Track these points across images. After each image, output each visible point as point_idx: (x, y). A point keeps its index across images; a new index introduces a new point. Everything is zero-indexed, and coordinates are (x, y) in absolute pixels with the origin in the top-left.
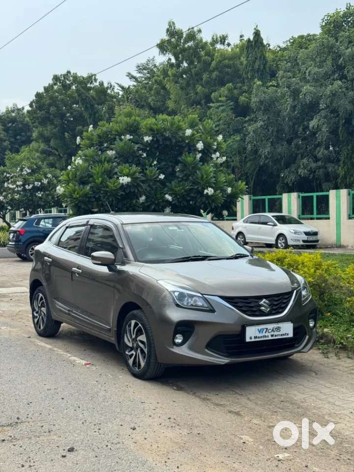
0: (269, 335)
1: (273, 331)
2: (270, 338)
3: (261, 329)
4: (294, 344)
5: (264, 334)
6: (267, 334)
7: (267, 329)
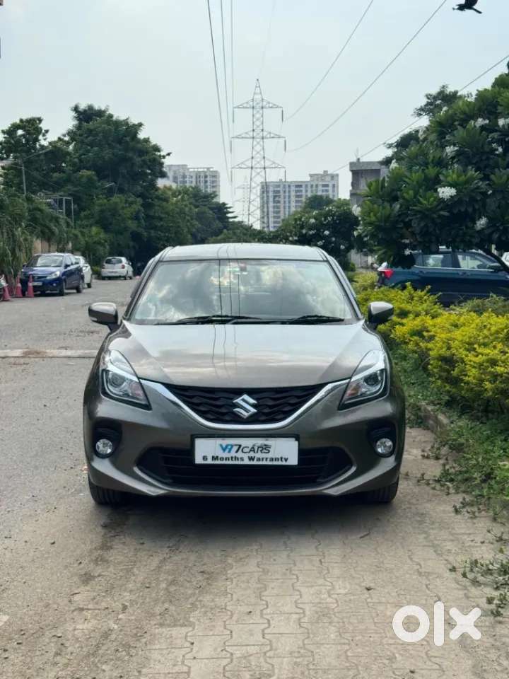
0: (246, 456)
1: (253, 450)
2: (247, 462)
3: (227, 446)
4: (317, 478)
5: (233, 454)
6: (240, 455)
7: (240, 446)
